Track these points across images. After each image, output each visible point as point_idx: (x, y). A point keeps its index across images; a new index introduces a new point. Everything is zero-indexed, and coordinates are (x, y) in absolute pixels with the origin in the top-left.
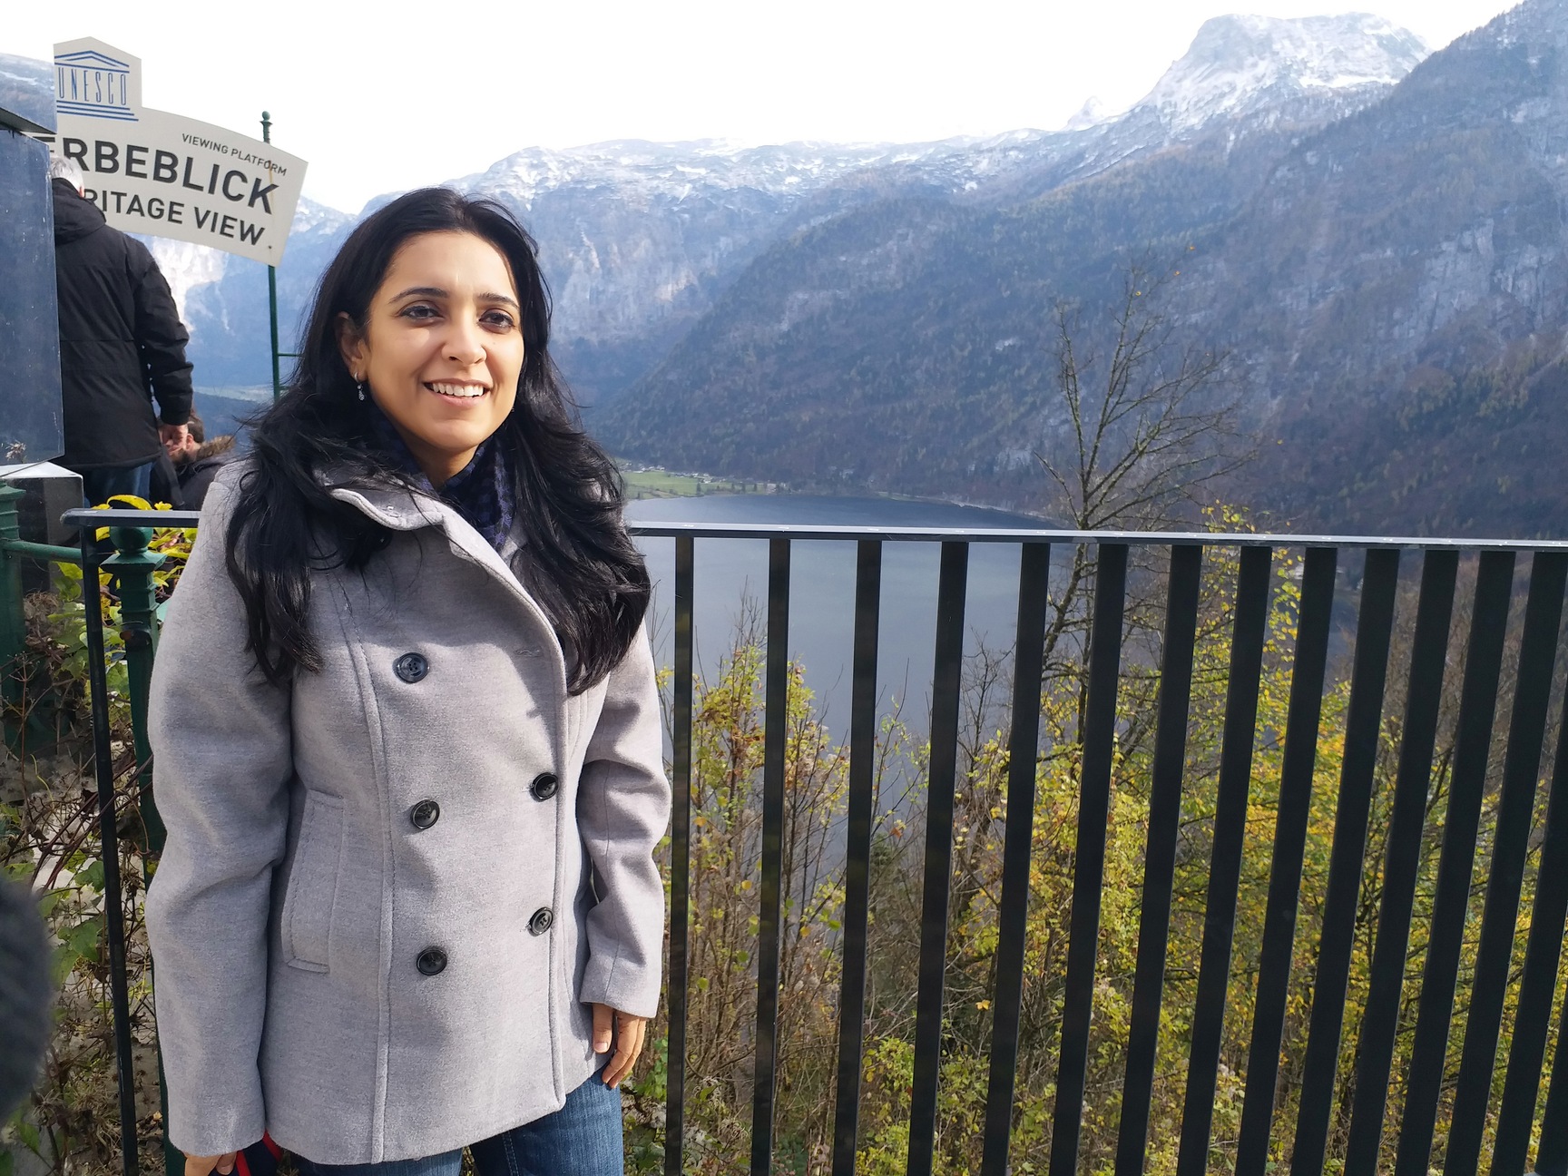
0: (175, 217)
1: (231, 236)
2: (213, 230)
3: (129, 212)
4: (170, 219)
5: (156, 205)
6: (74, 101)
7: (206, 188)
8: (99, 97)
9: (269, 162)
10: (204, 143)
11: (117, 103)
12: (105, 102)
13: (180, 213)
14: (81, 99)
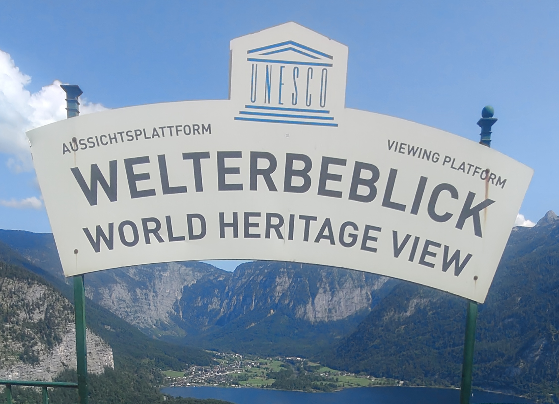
0: (370, 244)
1: (432, 266)
2: (411, 259)
3: (317, 240)
4: (364, 247)
5: (349, 230)
6: (267, 105)
7: (409, 208)
8: (295, 99)
9: (487, 171)
10: (412, 151)
11: (315, 106)
12: (301, 105)
13: (375, 239)
14: (274, 103)
